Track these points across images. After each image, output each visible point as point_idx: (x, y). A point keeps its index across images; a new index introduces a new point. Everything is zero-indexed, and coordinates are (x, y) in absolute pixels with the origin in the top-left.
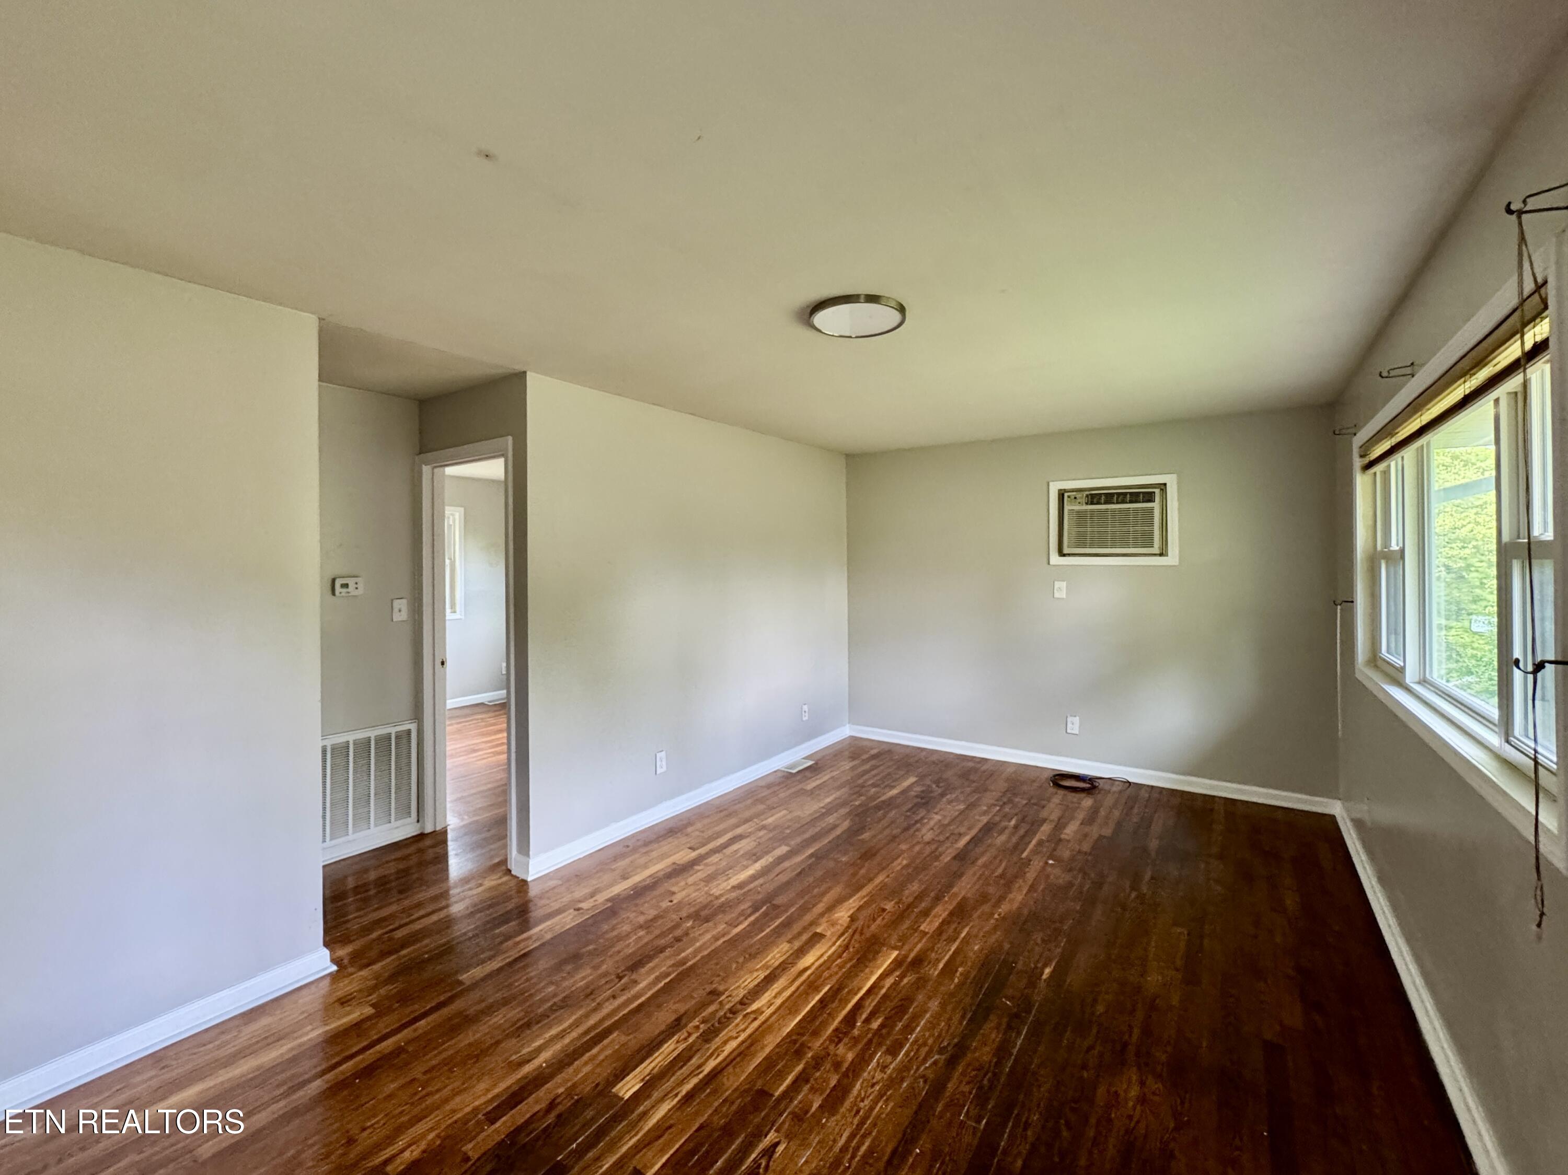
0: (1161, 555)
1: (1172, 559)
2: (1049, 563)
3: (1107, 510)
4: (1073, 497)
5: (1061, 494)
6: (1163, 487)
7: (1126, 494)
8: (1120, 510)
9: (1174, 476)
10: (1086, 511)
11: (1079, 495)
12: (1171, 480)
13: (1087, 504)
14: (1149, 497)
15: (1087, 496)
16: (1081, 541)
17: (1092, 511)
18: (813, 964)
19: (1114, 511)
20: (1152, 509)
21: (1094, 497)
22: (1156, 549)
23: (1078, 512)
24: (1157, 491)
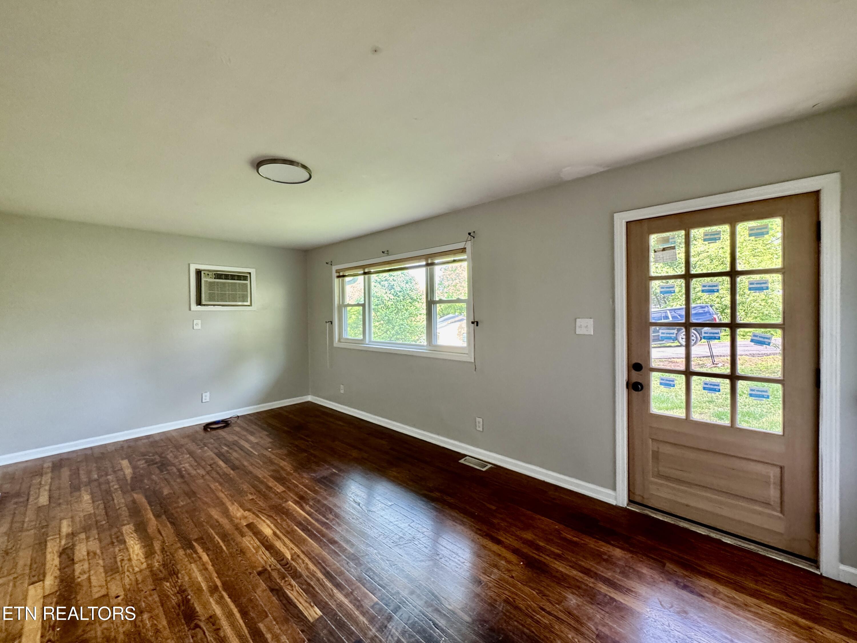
0: (249, 306)
1: (254, 307)
2: (190, 310)
3: (225, 283)
4: (206, 274)
5: (199, 273)
7: (235, 275)
8: (232, 283)
9: (255, 269)
10: (214, 282)
11: (210, 273)
12: (254, 272)
13: (215, 278)
14: (245, 278)
15: (215, 274)
16: (211, 298)
17: (217, 282)
18: (272, 530)
19: (228, 283)
20: (246, 284)
21: (219, 276)
22: (248, 303)
23: (210, 282)
24: (248, 275)
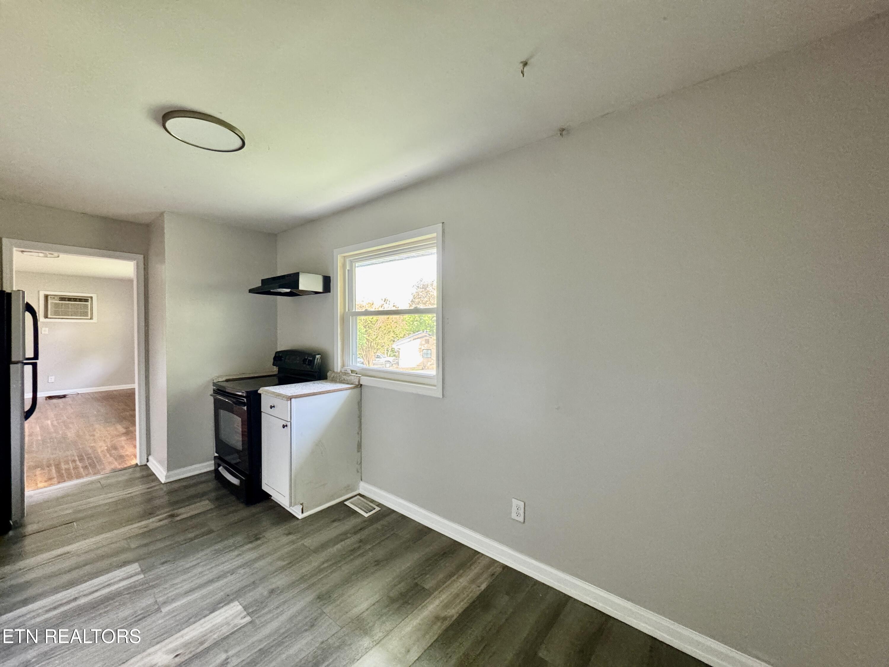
0: (91, 319)
1: (95, 320)
3: (69, 304)
4: (52, 298)
5: (47, 297)
6: (91, 298)
7: (77, 299)
8: (74, 304)
9: (96, 295)
10: (59, 303)
11: (56, 297)
12: (94, 296)
13: (59, 300)
14: (86, 300)
15: (58, 298)
16: (56, 313)
17: (62, 303)
19: (71, 304)
20: (87, 305)
21: (62, 299)
22: (89, 317)
23: (55, 303)
24: (90, 299)
